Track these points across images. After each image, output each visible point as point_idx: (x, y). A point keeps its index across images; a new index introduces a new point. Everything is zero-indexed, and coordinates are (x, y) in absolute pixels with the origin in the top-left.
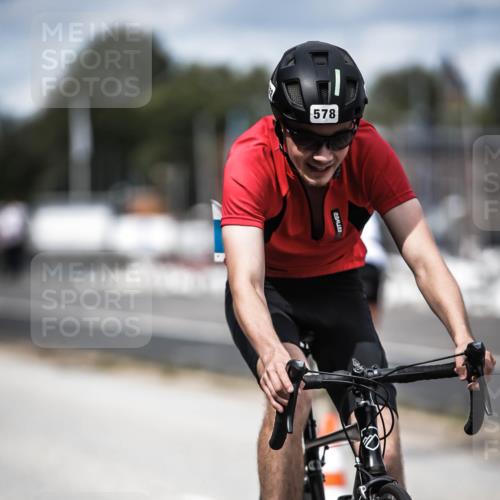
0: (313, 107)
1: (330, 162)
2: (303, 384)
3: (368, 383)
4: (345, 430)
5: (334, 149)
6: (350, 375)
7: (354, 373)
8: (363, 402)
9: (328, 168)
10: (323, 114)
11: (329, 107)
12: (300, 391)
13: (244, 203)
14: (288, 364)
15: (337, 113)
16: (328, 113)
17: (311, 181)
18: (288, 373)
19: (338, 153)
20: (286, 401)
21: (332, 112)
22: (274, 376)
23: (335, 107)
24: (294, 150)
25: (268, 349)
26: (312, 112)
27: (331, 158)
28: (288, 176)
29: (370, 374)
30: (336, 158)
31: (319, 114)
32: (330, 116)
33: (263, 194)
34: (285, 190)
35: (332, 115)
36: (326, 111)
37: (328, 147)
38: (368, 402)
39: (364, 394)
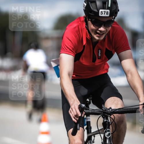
0: (100, 10)
1: (104, 31)
2: (84, 113)
3: (108, 114)
4: (99, 130)
5: (106, 27)
6: (101, 110)
7: (103, 110)
8: (105, 120)
9: (103, 34)
10: (104, 13)
11: (106, 11)
12: (83, 115)
13: (70, 46)
14: (79, 105)
15: (109, 13)
16: (106, 13)
17: (97, 38)
18: (79, 109)
19: (107, 29)
20: (78, 119)
21: (107, 12)
22: (74, 110)
23: (109, 11)
24: (92, 27)
25: (72, 100)
26: (100, 12)
27: (105, 30)
28: (86, 38)
29: (108, 110)
30: (106, 30)
31: (102, 13)
32: (106, 14)
33: (77, 44)
34: (85, 43)
35: (107, 14)
36: (105, 12)
37: (104, 26)
38: (107, 120)
39: (106, 118)
